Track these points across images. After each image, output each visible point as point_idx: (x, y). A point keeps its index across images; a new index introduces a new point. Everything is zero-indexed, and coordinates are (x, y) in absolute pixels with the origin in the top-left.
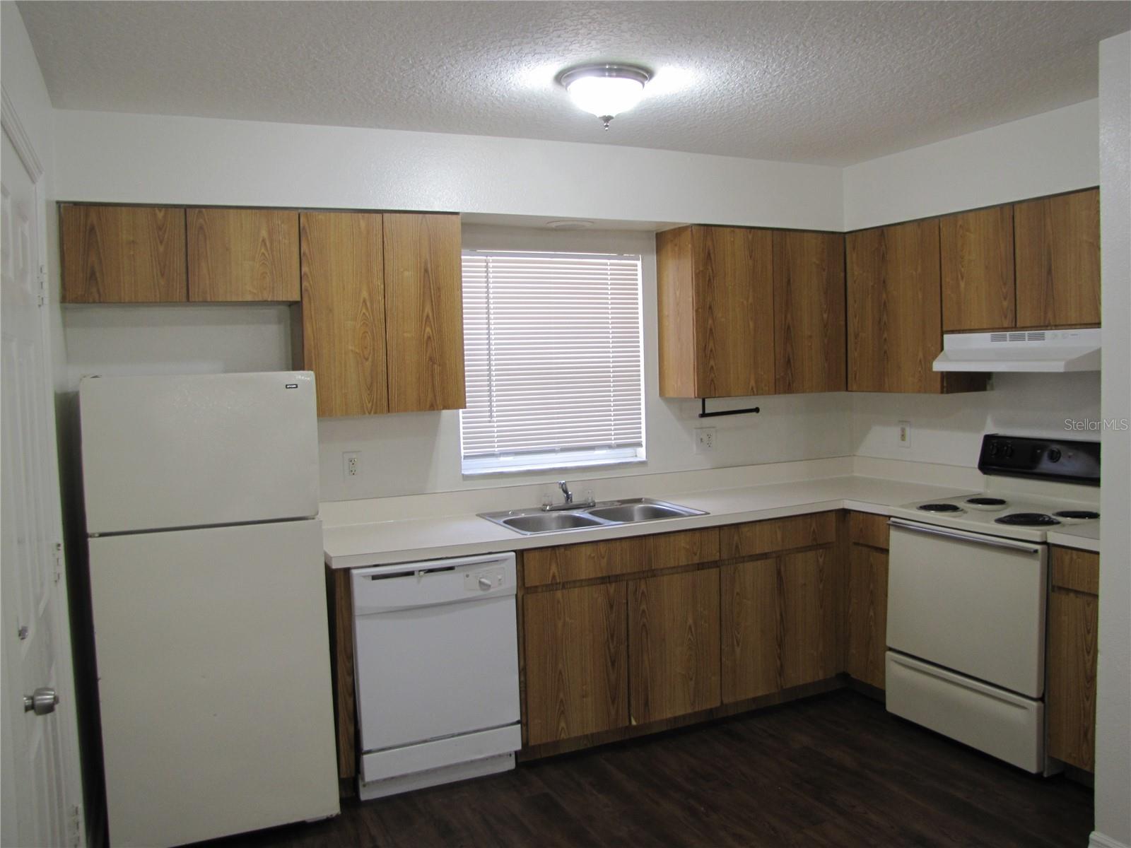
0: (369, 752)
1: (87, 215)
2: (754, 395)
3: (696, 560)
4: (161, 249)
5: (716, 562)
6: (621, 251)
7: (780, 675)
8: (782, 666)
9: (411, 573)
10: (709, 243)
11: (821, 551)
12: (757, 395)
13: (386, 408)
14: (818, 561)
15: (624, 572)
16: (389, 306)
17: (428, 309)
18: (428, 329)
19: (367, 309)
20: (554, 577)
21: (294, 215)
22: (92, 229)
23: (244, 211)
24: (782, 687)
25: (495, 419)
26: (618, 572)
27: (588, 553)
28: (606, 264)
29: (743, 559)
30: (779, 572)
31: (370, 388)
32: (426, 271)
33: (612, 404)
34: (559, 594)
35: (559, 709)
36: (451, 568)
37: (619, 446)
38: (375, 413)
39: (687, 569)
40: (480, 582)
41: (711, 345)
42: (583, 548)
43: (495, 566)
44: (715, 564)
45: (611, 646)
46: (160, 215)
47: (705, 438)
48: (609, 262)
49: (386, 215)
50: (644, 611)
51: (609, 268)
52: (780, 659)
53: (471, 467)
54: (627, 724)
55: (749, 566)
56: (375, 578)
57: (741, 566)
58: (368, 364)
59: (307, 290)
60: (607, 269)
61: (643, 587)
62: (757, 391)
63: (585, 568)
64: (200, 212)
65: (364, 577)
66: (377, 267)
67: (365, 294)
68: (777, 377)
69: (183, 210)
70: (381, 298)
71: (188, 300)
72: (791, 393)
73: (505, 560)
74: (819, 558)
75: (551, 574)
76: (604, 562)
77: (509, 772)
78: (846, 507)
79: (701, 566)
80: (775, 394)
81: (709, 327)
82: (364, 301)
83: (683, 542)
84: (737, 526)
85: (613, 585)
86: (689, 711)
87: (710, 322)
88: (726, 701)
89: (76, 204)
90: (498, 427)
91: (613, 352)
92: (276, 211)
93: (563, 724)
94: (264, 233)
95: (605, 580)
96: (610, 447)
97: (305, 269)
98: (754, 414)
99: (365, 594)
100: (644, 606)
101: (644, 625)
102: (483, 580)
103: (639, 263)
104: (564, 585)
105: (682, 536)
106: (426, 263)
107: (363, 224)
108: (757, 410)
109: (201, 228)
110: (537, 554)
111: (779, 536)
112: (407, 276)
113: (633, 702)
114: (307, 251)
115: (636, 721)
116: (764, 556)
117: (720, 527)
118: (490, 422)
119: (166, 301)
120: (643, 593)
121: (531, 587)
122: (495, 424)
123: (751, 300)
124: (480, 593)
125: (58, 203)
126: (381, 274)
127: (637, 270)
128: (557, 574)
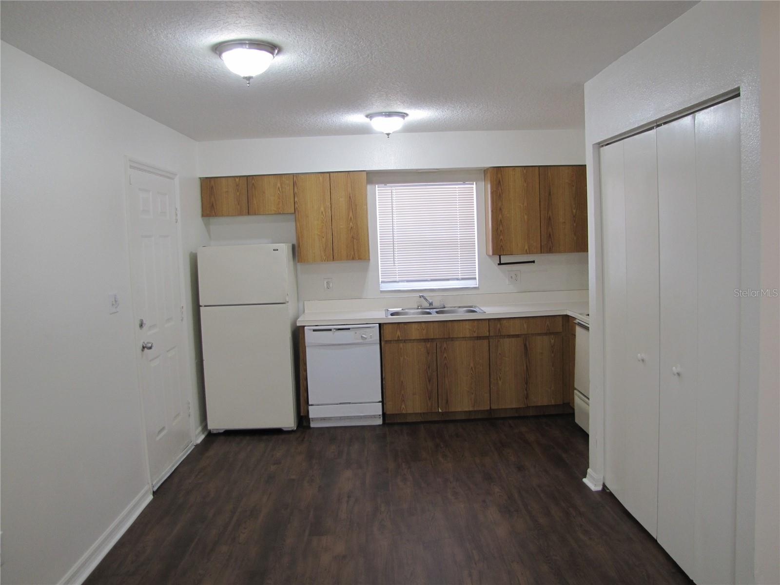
0: (312, 405)
1: (210, 181)
2: (527, 254)
3: (475, 335)
4: (238, 194)
5: (488, 337)
6: (464, 181)
7: (526, 399)
8: (527, 393)
9: (330, 330)
10: (499, 176)
11: (552, 336)
12: (530, 254)
13: (332, 258)
14: (550, 341)
15: (435, 337)
16: (333, 214)
17: (351, 214)
18: (351, 224)
19: (323, 215)
20: (398, 337)
21: (292, 176)
22: (212, 187)
23: (270, 176)
24: (527, 405)
25: (397, 265)
26: (432, 337)
27: (416, 327)
28: (456, 188)
29: (504, 337)
30: (525, 345)
31: (325, 250)
32: (350, 197)
33: (459, 255)
34: (401, 345)
35: (401, 399)
36: (349, 329)
37: (463, 279)
38: (327, 261)
39: (471, 338)
40: (362, 336)
41: (501, 228)
42: (413, 325)
43: (368, 330)
44: (487, 338)
45: (429, 372)
46: (237, 180)
47: (514, 277)
48: (457, 186)
49: (331, 174)
50: (445, 357)
51: (457, 189)
52: (526, 390)
53: (385, 287)
54: (437, 411)
55: (507, 340)
56: (314, 330)
57: (501, 340)
58: (324, 240)
59: (297, 208)
60: (456, 190)
61: (445, 345)
62: (529, 251)
63: (414, 334)
64: (253, 178)
65: (310, 330)
66: (328, 198)
67: (322, 209)
68: (542, 244)
69: (246, 177)
70: (330, 210)
71: (249, 214)
72: (551, 253)
73: (374, 327)
74: (551, 340)
75: (397, 336)
76: (424, 332)
77: (379, 425)
78: (568, 314)
79: (479, 338)
80: (541, 253)
81: (499, 219)
82: (322, 212)
83: (467, 326)
84: (499, 319)
85: (429, 343)
86: (471, 409)
87: (500, 216)
88: (493, 407)
89: (207, 178)
90: (398, 268)
91: (460, 232)
92: (283, 176)
93: (403, 406)
94: (279, 185)
95: (426, 340)
96: (458, 279)
97: (296, 199)
98: (533, 263)
99: (310, 338)
100: (445, 355)
101: (446, 364)
102: (364, 336)
103: (474, 186)
104: (405, 341)
105: (467, 322)
106: (350, 194)
107: (321, 178)
108: (533, 262)
109: (253, 184)
110: (390, 326)
111: (525, 326)
112: (341, 201)
113: (440, 401)
114: (297, 192)
115: (441, 409)
116: (517, 336)
117: (489, 320)
118: (394, 266)
119: (240, 214)
120: (445, 348)
121: (388, 341)
122: (397, 267)
123: (525, 204)
124: (361, 341)
125: (200, 178)
126: (330, 200)
127: (473, 190)
128: (400, 335)
